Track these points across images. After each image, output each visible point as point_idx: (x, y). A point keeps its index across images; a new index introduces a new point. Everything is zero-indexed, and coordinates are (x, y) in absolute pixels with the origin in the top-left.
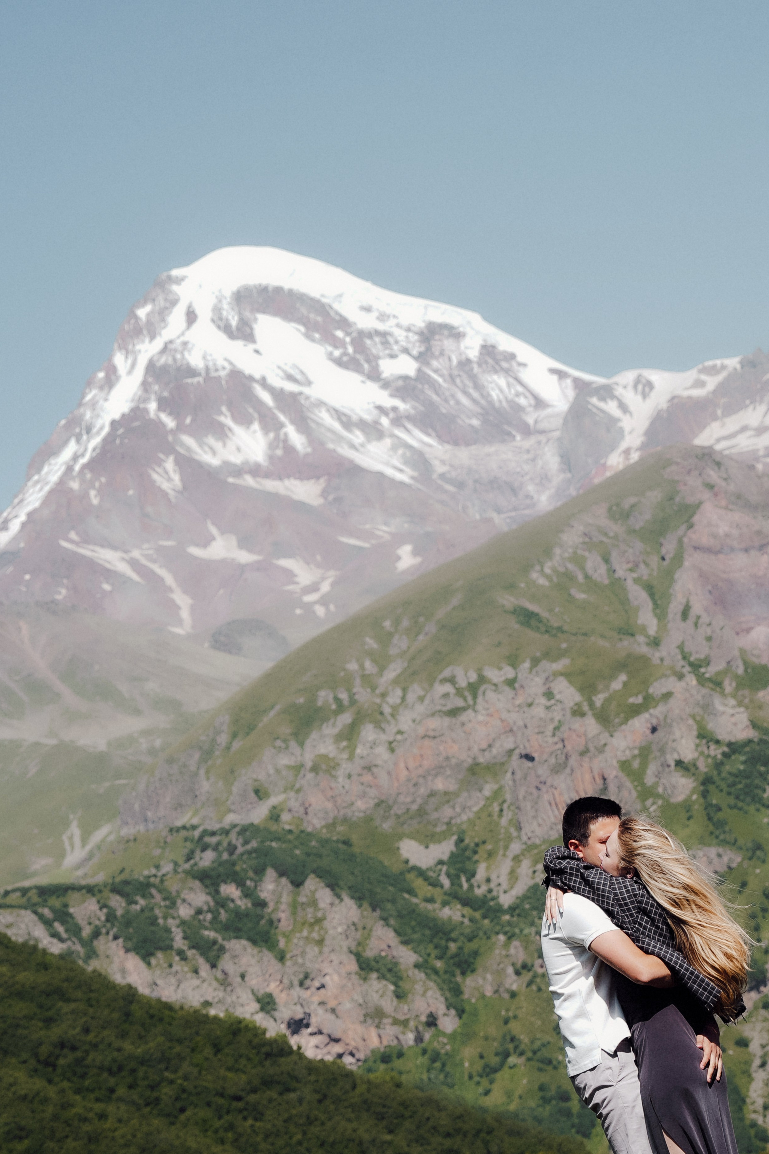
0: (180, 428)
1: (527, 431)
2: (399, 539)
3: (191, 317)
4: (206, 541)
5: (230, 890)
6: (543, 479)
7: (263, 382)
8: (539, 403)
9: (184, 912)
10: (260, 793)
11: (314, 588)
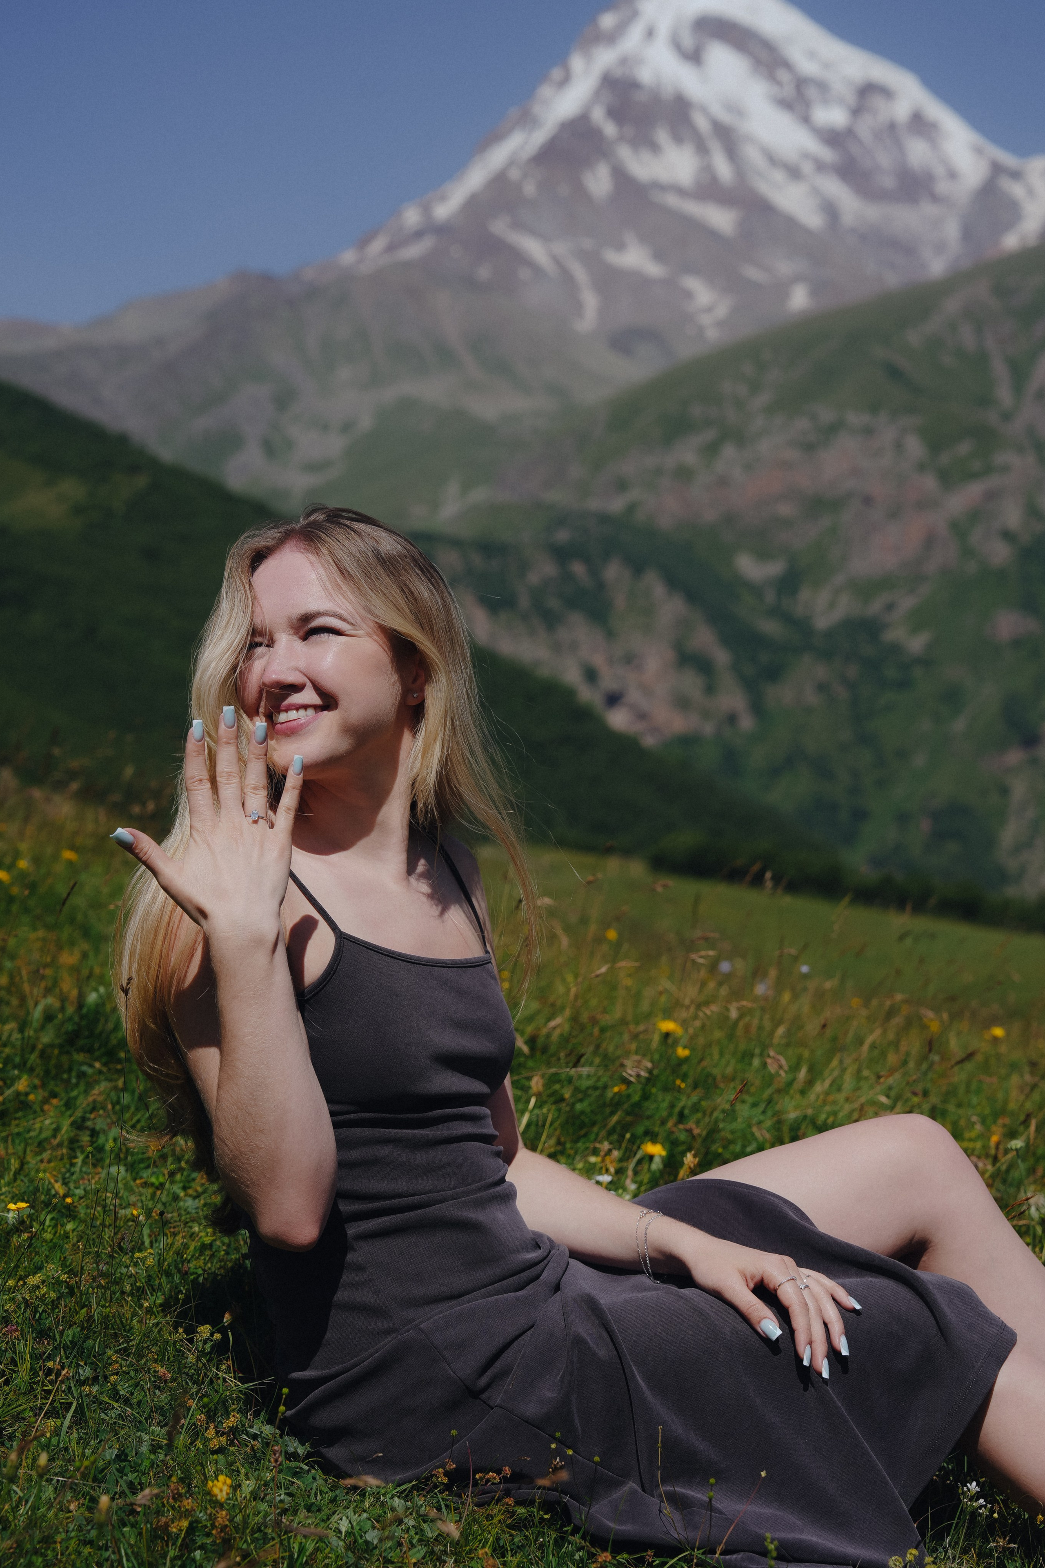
0: (621, 138)
1: (935, 198)
2: (797, 279)
3: (650, 33)
4: (620, 247)
5: (578, 569)
6: (940, 248)
7: (704, 110)
8: (953, 175)
9: (534, 578)
10: (622, 485)
11: (709, 310)
